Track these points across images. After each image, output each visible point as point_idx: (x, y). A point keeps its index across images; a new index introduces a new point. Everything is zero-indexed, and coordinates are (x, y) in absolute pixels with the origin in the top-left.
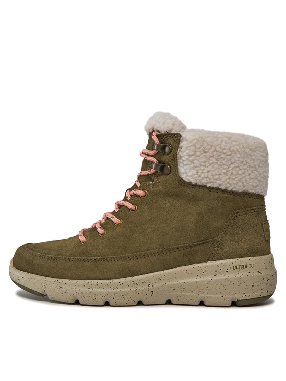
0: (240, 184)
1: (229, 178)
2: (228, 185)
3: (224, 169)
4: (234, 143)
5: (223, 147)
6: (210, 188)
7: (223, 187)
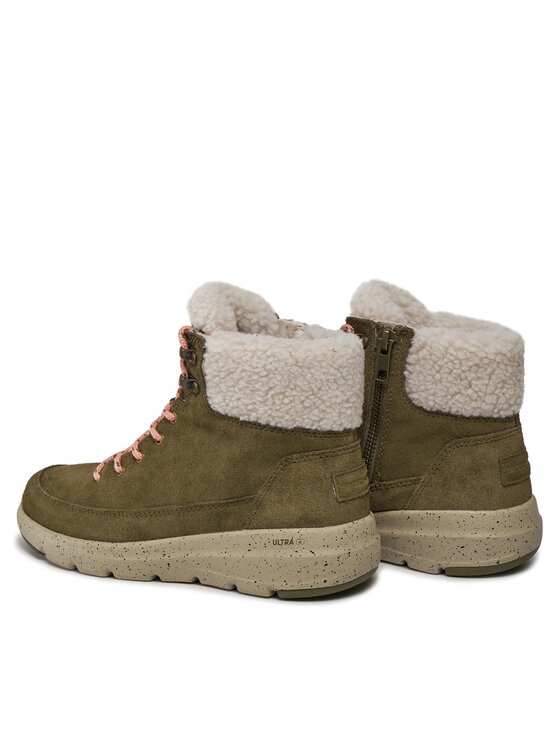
0: (287, 417)
1: (271, 409)
2: (270, 419)
3: (259, 396)
4: (270, 360)
5: (255, 365)
6: (245, 422)
7: (263, 422)
